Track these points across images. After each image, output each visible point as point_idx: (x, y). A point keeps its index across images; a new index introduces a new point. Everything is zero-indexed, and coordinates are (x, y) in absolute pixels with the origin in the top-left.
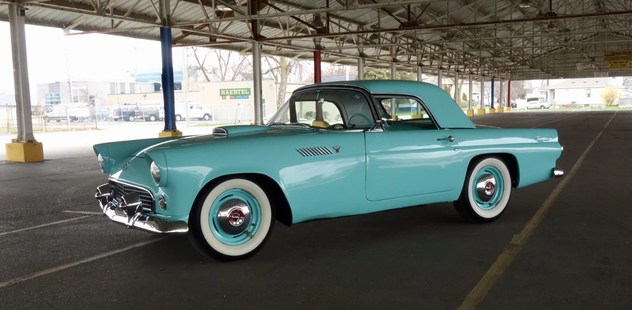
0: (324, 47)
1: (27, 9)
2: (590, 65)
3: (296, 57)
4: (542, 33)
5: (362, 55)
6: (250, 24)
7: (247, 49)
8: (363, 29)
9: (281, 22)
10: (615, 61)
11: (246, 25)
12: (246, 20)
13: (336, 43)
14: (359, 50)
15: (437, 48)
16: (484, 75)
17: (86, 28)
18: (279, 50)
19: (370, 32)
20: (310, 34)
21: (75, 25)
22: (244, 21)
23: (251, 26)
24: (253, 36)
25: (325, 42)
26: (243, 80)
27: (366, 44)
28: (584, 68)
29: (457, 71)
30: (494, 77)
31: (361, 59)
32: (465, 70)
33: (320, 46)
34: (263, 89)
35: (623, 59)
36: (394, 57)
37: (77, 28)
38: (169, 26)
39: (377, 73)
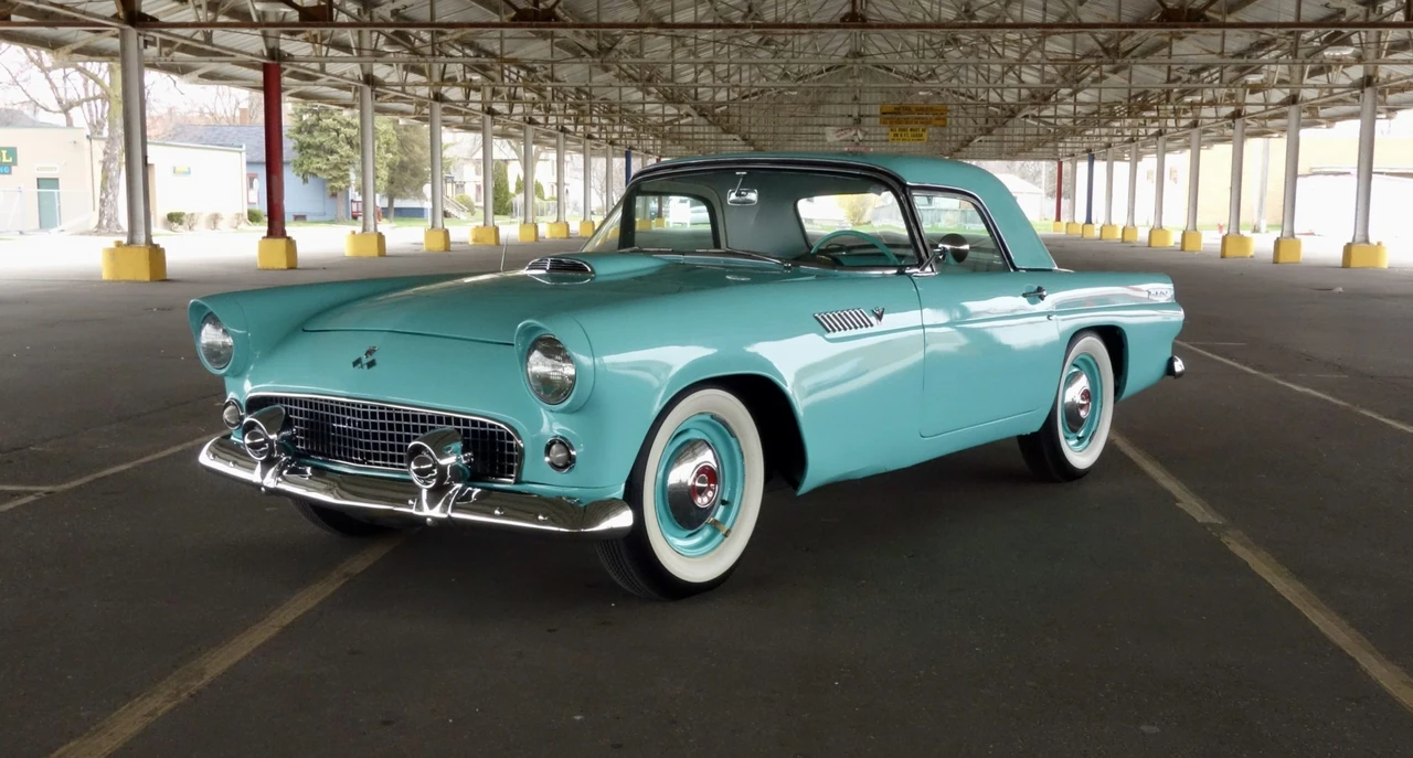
0: (289, 55)
2: (853, 132)
4: (741, 57)
5: (370, 81)
7: (75, 47)
8: (371, 17)
10: (905, 126)
14: (362, 66)
15: (523, 73)
16: (612, 143)
18: (167, 55)
19: (390, 25)
20: (255, 20)
24: (121, 14)
27: (378, 54)
28: (842, 138)
29: (561, 131)
30: (631, 148)
31: (368, 91)
32: (576, 128)
33: (279, 50)
34: (149, 154)
35: (916, 123)
36: (436, 89)
39: (342, 124)
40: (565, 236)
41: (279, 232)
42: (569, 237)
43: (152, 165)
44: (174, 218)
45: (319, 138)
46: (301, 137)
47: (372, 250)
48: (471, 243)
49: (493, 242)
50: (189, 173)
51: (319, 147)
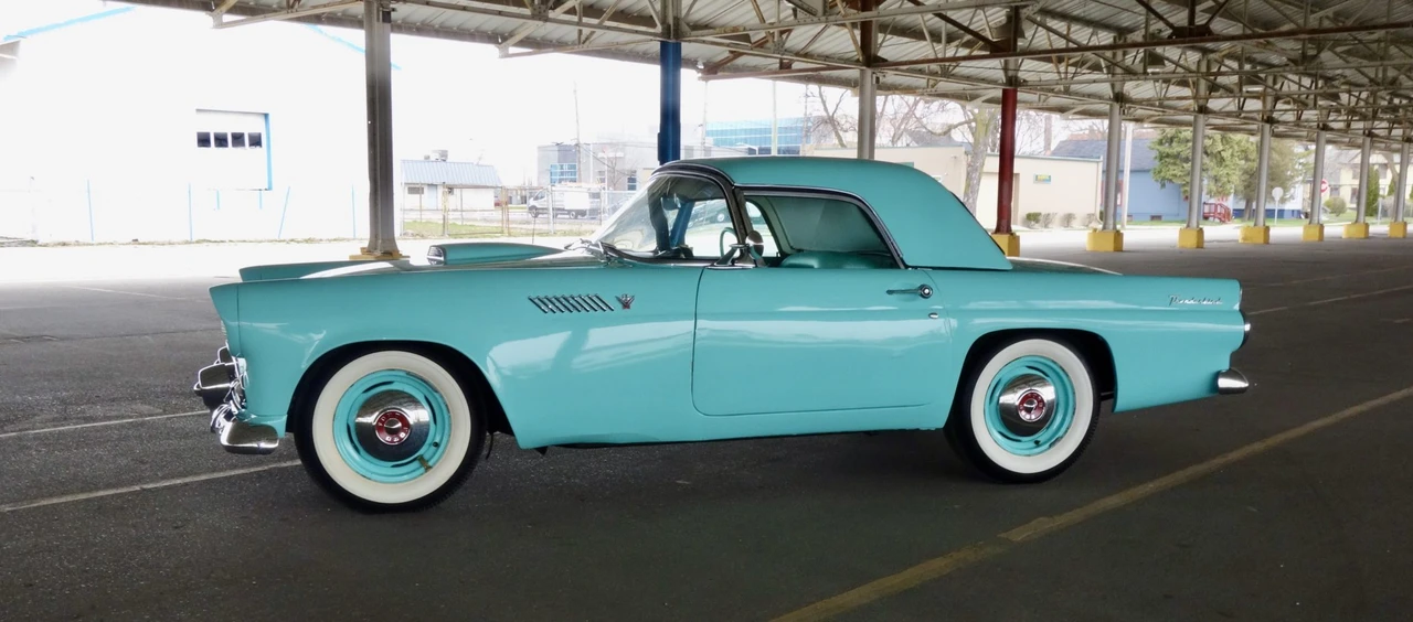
0: (1025, 81)
1: (394, 10)
3: (979, 101)
5: (1120, 98)
6: (857, 33)
8: (1126, 41)
9: (927, 27)
11: (849, 36)
12: (847, 22)
13: (1059, 73)
14: (1113, 86)
17: (537, 44)
18: (934, 86)
21: (518, 38)
22: (844, 25)
23: (859, 38)
24: (861, 58)
25: (1030, 69)
26: (908, 145)
27: (1130, 73)
29: (1368, 135)
31: (1117, 106)
32: (1390, 133)
33: (1016, 77)
36: (1201, 102)
37: (522, 43)
38: (677, 39)
40: (1363, 236)
41: (1005, 229)
42: (1367, 237)
43: (1018, 174)
44: (1032, 218)
45: (1176, 148)
46: (1161, 148)
47: (1109, 246)
48: (1240, 241)
49: (1261, 241)
50: (1050, 180)
51: (1177, 156)
